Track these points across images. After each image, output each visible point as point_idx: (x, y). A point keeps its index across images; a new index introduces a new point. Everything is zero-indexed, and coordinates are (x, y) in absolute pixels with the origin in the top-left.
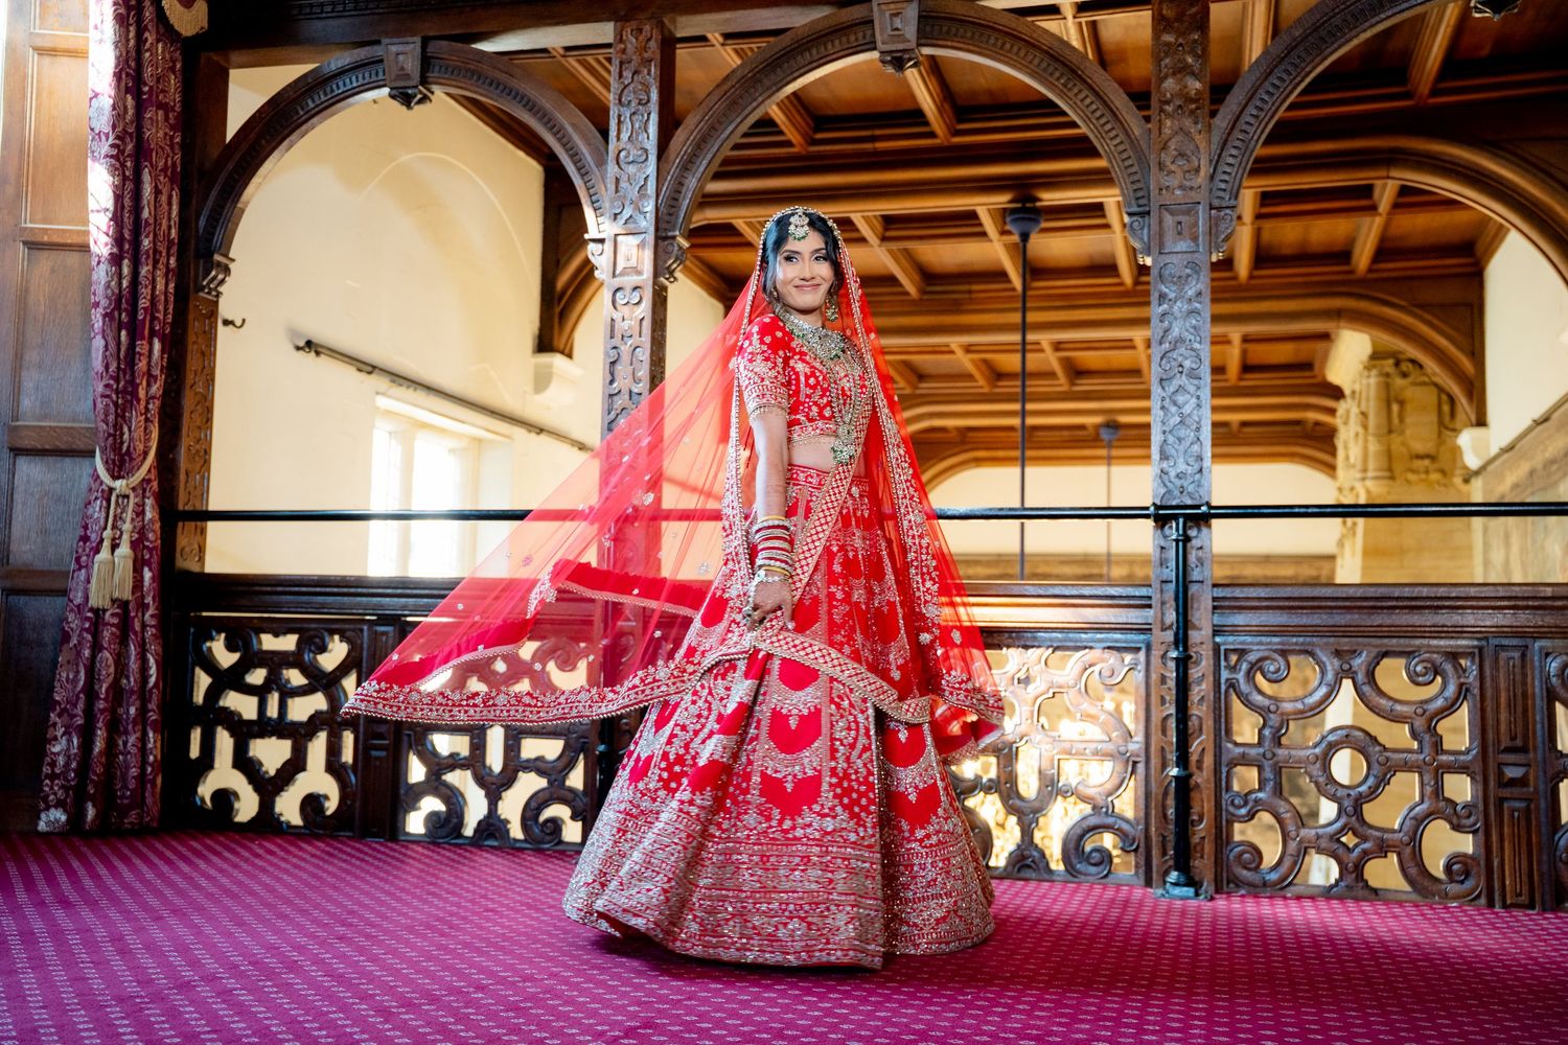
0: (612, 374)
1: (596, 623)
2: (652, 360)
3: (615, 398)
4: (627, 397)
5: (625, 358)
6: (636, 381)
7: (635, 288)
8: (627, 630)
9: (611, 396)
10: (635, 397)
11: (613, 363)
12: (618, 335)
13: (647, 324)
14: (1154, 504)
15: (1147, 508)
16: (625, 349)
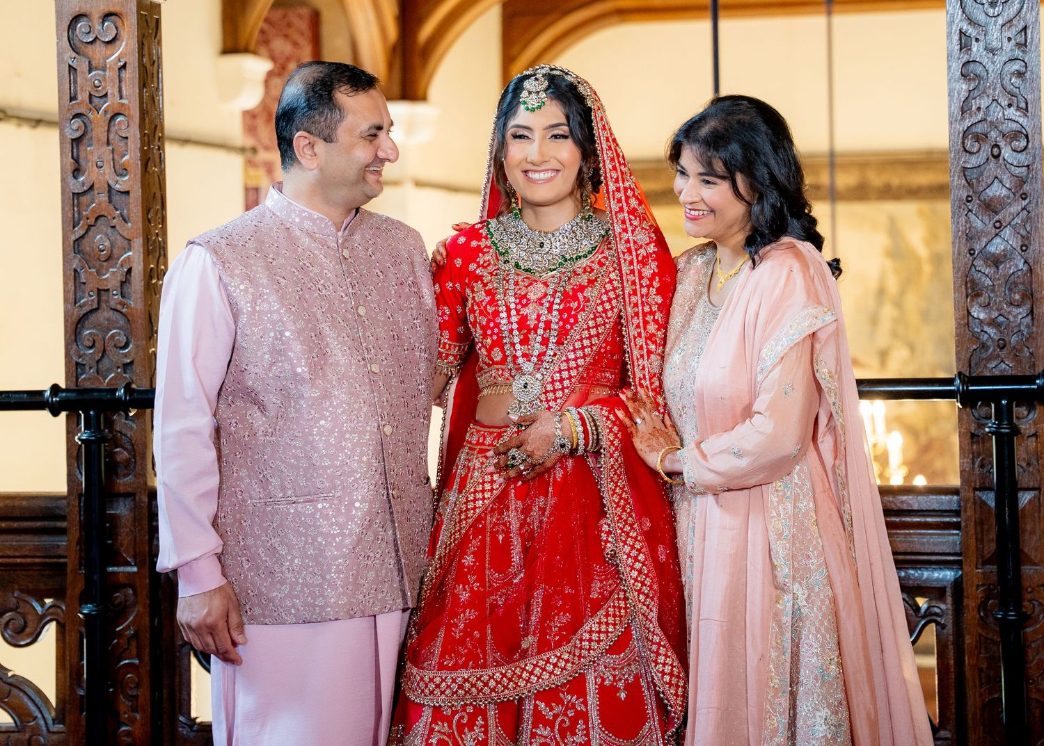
0: (77, 160)
1: (69, 569)
2: (143, 135)
3: (84, 199)
4: (104, 197)
5: (99, 131)
6: (121, 171)
7: (107, 16)
8: (122, 579)
9: (77, 195)
10: (116, 198)
11: (77, 141)
12: (83, 97)
13: (131, 74)
14: (960, 374)
15: (949, 382)
16: (98, 119)
